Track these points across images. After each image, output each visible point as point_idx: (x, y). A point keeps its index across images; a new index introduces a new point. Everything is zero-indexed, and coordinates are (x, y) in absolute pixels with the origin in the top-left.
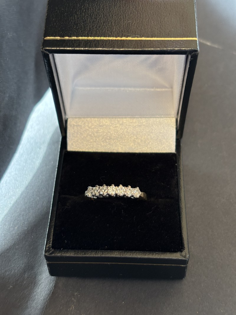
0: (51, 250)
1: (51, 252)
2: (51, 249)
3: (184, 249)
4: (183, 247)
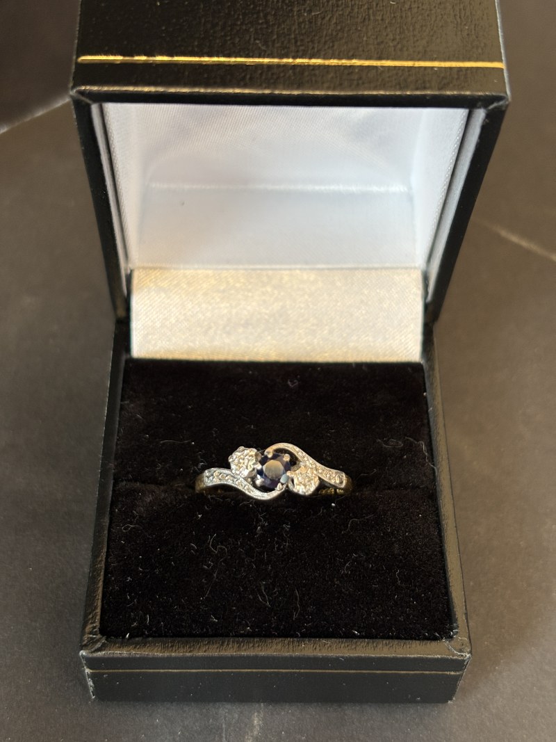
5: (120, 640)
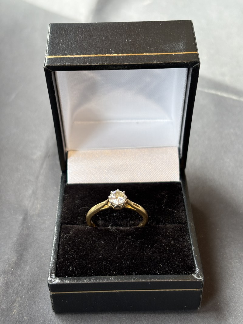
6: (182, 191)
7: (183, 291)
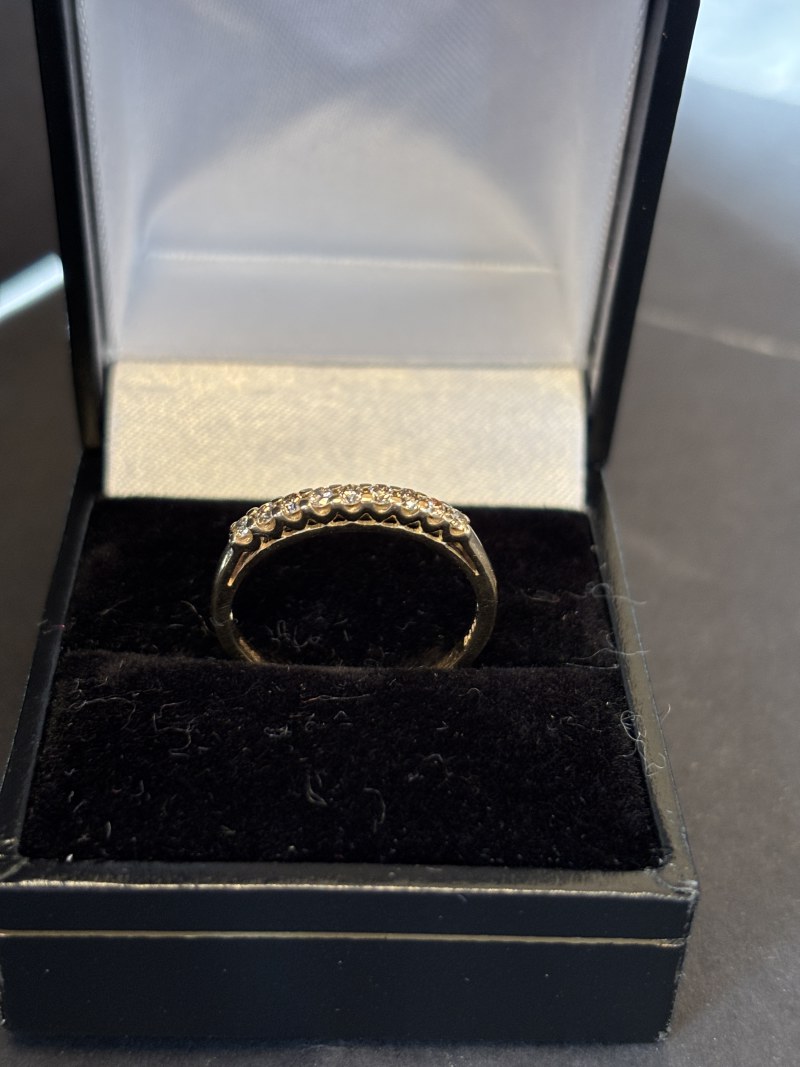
0: (15, 862)
1: (14, 869)
2: (16, 856)
3: (671, 859)
4: (665, 850)
5: (53, 864)
6: (592, 543)
7: (599, 946)
